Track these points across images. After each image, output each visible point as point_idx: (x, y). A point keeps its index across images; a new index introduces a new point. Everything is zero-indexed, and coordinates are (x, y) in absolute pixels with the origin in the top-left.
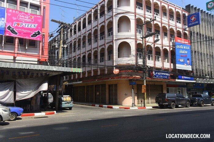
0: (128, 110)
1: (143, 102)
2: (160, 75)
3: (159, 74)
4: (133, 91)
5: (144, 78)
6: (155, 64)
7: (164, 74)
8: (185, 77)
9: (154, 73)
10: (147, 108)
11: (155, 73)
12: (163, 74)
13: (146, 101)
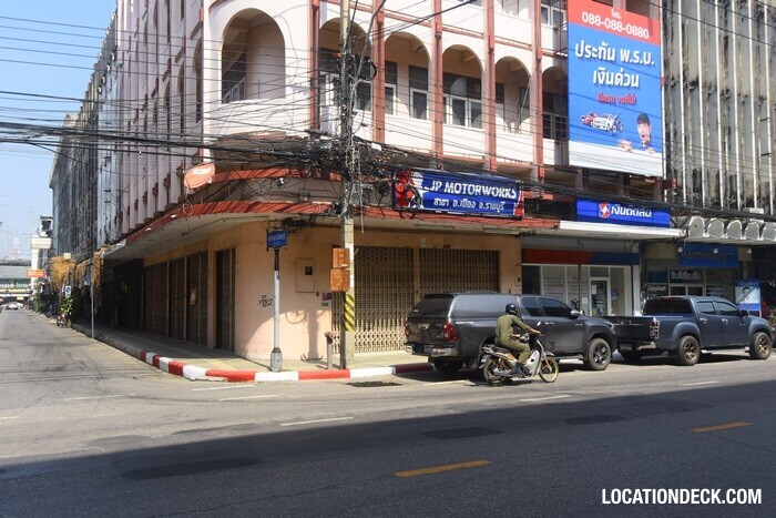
0: (248, 385)
1: (337, 342)
2: (461, 196)
3: (450, 188)
4: (277, 282)
5: (345, 210)
6: (439, 141)
7: (487, 191)
8: (619, 211)
9: (417, 182)
10: (357, 373)
11: (427, 183)
12: (477, 189)
13: (350, 334)
